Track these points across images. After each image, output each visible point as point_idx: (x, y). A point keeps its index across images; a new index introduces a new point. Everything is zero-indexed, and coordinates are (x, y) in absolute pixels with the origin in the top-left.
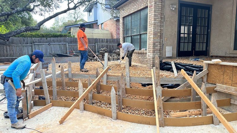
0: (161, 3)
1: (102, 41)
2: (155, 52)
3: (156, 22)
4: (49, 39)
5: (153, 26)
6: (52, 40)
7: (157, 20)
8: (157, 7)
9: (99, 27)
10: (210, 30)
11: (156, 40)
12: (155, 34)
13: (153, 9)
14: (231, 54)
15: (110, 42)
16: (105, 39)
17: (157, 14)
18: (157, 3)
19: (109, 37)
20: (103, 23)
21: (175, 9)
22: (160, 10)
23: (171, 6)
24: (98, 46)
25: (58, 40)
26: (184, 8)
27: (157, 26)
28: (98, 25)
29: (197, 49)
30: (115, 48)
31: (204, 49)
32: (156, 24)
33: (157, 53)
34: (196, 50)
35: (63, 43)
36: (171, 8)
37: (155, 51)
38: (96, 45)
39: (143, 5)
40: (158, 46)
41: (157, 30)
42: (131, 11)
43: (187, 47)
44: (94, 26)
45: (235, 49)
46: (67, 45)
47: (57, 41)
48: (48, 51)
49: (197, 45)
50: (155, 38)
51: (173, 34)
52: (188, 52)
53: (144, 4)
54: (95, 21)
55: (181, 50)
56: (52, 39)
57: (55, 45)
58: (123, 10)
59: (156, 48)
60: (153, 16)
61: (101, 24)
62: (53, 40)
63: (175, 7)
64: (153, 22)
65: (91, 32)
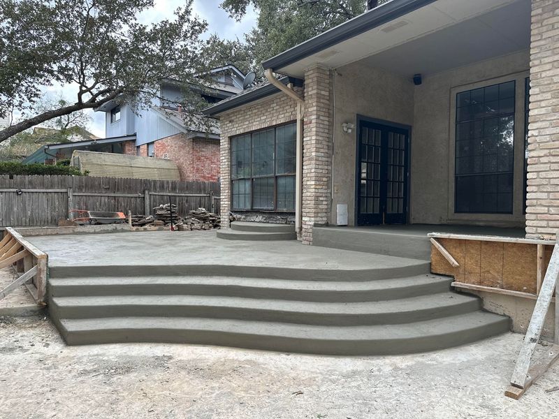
0: (327, 119)
1: (162, 186)
2: (319, 215)
3: (319, 154)
4: (17, 178)
5: (313, 162)
6: (27, 183)
7: (322, 150)
8: (322, 126)
9: (141, 151)
10: (410, 174)
11: (320, 191)
12: (318, 179)
13: (314, 129)
14: (449, 220)
15: (182, 190)
16: (168, 182)
17: (321, 138)
18: (321, 118)
19: (174, 177)
20: (153, 143)
21: (353, 130)
22: (326, 131)
23: (345, 125)
24: (150, 199)
25: (46, 181)
26: (367, 130)
27: (320, 163)
28: (138, 147)
29: (389, 211)
30: (193, 204)
31: (401, 212)
32: (320, 159)
33: (322, 217)
34: (388, 213)
35: (58, 190)
36: (345, 129)
37: (318, 213)
38: (147, 197)
39: (283, 116)
40: (324, 203)
41: (321, 171)
42: (250, 125)
43: (373, 207)
44: (127, 148)
45: (456, 212)
46: (70, 194)
47: (43, 185)
48: (15, 209)
49: (389, 202)
50: (317, 187)
51: (349, 180)
52: (373, 215)
53: (287, 114)
54: (128, 136)
55: (363, 212)
56: (28, 178)
57: (35, 196)
58: (230, 122)
59: (320, 206)
60: (314, 142)
61: (148, 144)
62: (30, 182)
63: (352, 126)
64: (314, 154)
65: (128, 163)
